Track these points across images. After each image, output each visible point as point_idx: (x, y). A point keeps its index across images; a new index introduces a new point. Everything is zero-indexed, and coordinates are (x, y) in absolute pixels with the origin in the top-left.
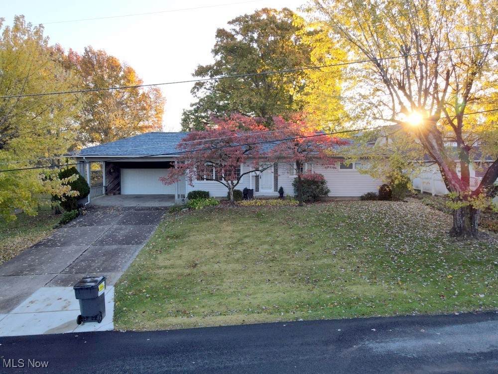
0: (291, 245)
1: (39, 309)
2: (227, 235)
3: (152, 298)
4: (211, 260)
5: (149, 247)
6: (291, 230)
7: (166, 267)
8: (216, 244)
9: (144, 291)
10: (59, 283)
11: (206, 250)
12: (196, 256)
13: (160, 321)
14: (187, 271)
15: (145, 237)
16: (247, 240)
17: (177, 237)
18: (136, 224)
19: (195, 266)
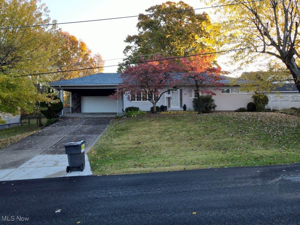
0: (201, 132)
1: (38, 166)
2: (157, 127)
3: (114, 159)
4: (149, 140)
5: (105, 135)
6: (198, 124)
7: (119, 145)
8: (150, 132)
9: (108, 156)
10: (49, 152)
11: (144, 135)
12: (138, 138)
13: (125, 170)
14: (135, 146)
15: (102, 131)
16: (170, 130)
17: (123, 130)
18: (94, 125)
19: (139, 143)
